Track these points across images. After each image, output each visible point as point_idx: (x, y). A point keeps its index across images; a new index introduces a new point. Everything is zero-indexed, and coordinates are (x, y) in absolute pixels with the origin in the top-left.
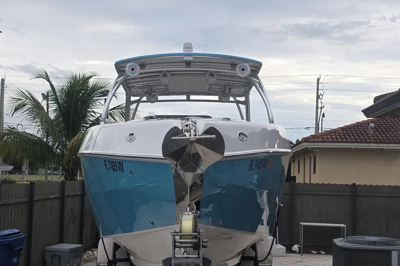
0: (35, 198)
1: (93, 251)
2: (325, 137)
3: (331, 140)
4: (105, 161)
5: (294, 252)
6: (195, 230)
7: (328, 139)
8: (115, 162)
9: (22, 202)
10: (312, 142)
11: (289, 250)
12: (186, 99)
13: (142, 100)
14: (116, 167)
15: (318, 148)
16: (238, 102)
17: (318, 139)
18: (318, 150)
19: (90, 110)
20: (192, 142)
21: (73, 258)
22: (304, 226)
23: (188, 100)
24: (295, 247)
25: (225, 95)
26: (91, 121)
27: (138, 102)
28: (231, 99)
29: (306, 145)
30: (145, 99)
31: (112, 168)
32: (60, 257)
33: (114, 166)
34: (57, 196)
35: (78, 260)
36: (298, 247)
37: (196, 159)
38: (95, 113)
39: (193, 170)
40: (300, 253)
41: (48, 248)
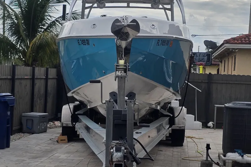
0: (16, 77)
1: (54, 123)
2: (243, 39)
3: (248, 42)
4: (78, 40)
5: (209, 127)
6: (125, 64)
7: (245, 41)
8: (85, 40)
9: (7, 79)
10: (232, 43)
11: (205, 126)
12: (126, 6)
13: (94, 6)
14: (85, 42)
15: (237, 49)
16: (165, 9)
17: (237, 41)
18: (237, 51)
19: (47, 14)
20: (125, 26)
21: (42, 122)
22: (217, 107)
23: (128, 6)
24: (210, 124)
25: (156, 4)
26: (48, 24)
27: (91, 8)
28: (161, 6)
29: (228, 46)
30: (96, 5)
31: (83, 44)
32: (32, 120)
33: (84, 42)
34: (29, 78)
35: (45, 124)
36: (212, 124)
37: (127, 35)
38: (50, 17)
39: (126, 40)
40: (214, 128)
41: (23, 114)
